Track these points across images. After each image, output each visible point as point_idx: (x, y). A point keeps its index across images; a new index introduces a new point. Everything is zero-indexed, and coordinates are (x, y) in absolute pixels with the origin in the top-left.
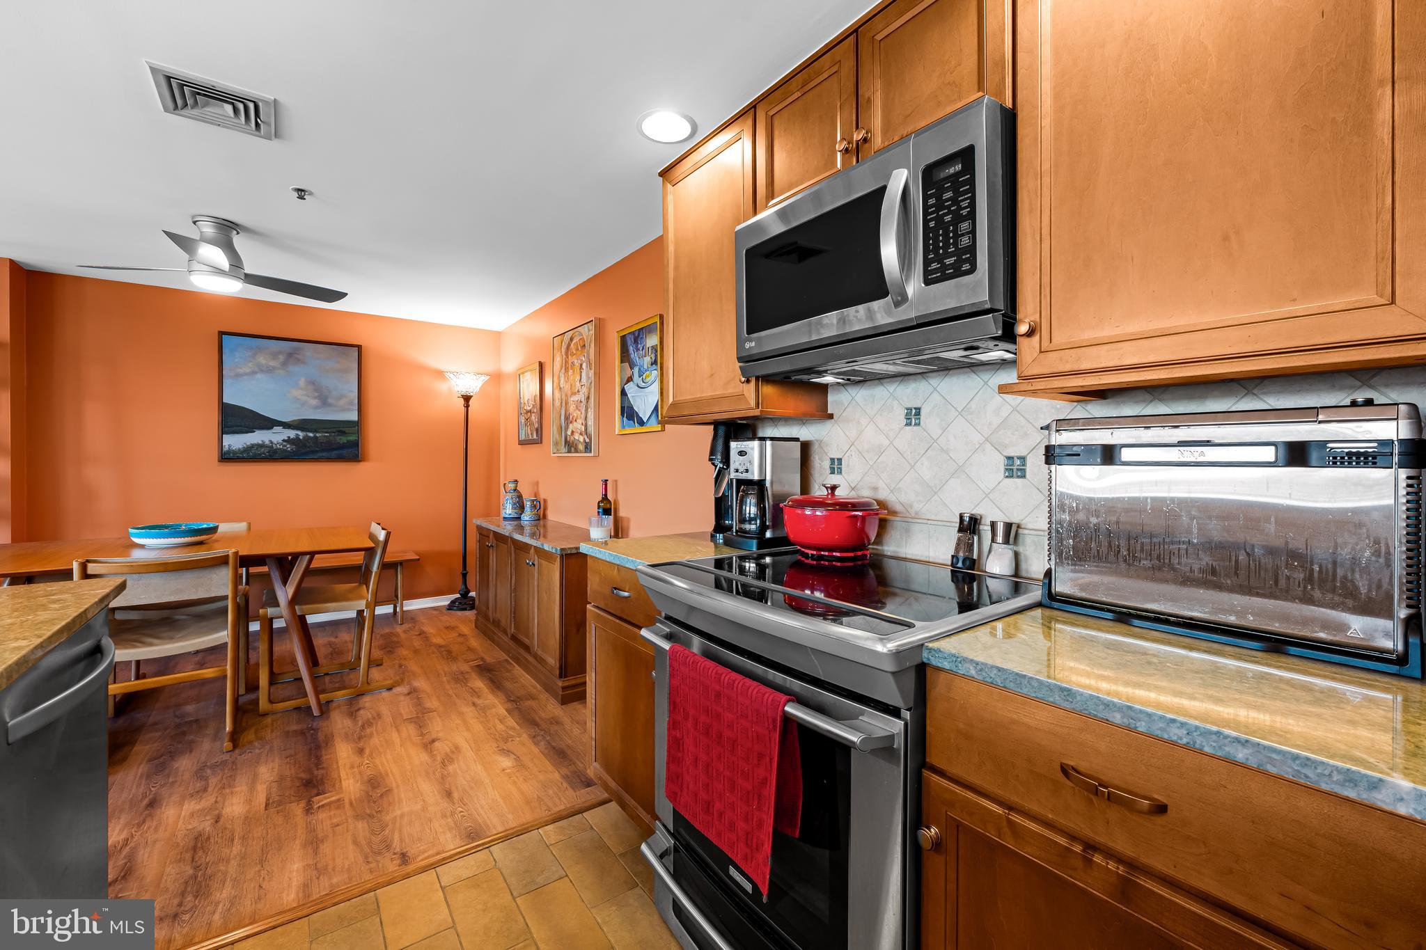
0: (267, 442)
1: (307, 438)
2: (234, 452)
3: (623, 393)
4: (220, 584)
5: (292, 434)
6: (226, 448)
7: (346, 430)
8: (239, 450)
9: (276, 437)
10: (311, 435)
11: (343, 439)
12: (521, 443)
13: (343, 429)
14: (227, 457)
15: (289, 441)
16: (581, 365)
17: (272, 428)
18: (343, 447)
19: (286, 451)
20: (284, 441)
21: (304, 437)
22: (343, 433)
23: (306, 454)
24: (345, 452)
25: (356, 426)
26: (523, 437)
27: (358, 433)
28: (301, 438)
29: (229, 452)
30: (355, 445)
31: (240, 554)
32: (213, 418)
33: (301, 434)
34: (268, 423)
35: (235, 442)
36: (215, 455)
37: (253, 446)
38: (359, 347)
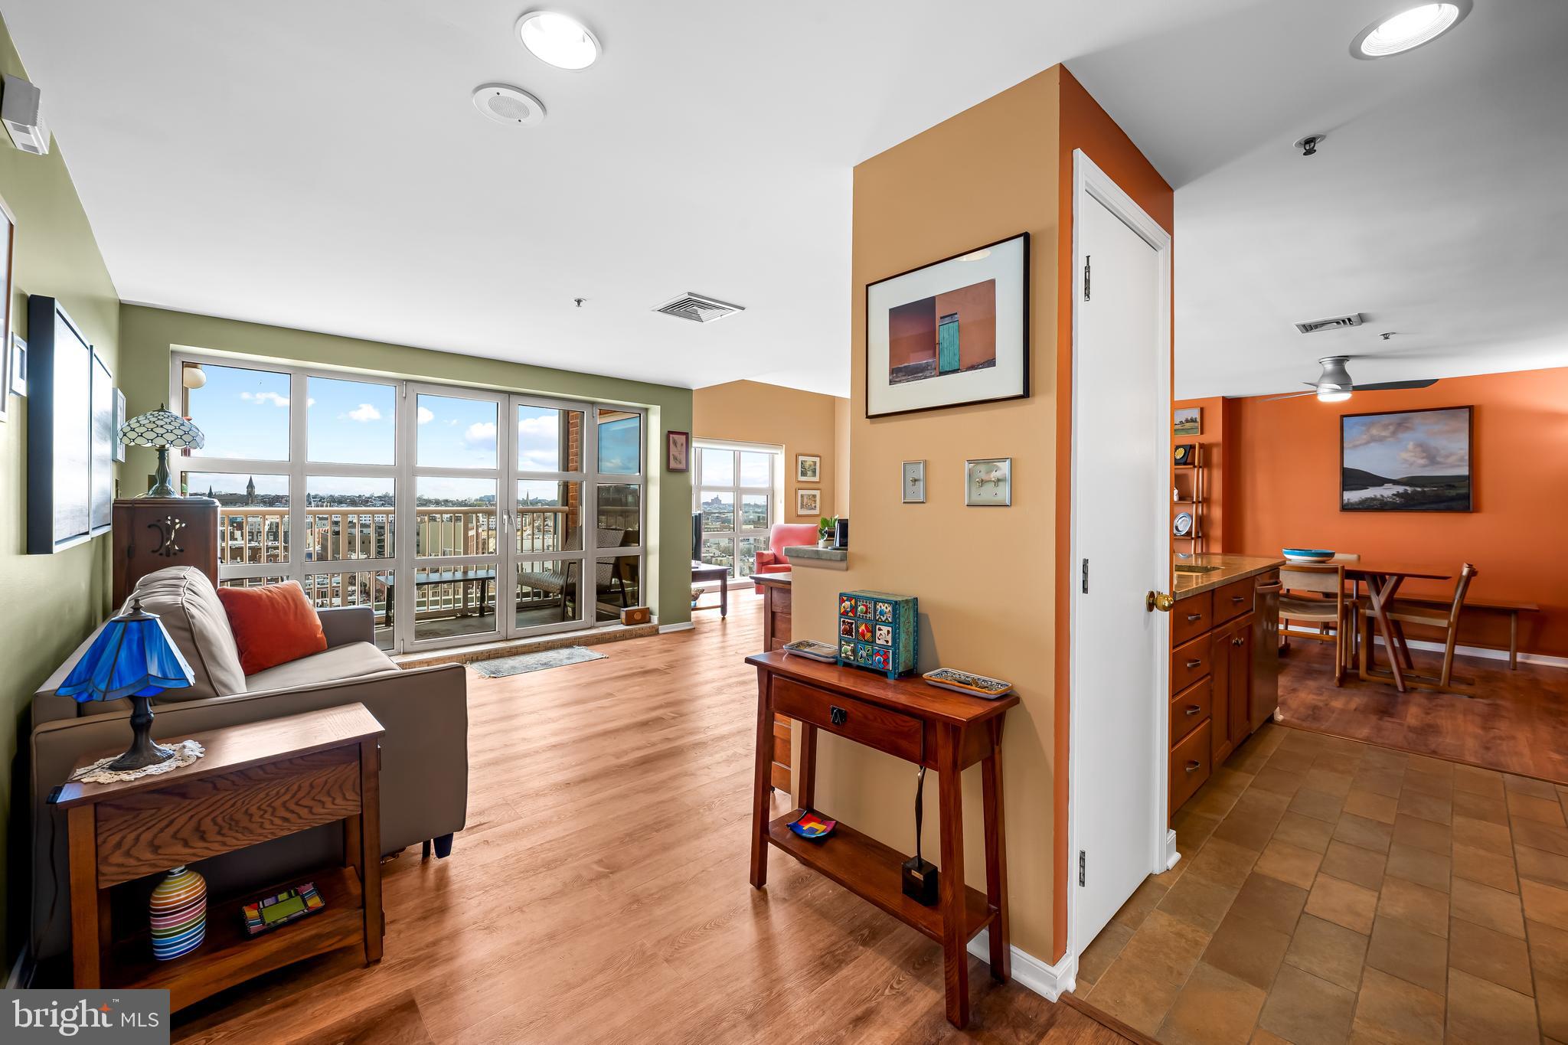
0: (1379, 496)
1: (1415, 493)
2: (1352, 504)
4: (1333, 584)
5: (1401, 489)
6: (1346, 501)
7: (1456, 484)
8: (1356, 502)
9: (1387, 492)
10: (1419, 489)
11: (1453, 493)
13: (1452, 484)
14: (1346, 508)
15: (1398, 495)
17: (1382, 485)
18: (1452, 499)
19: (1395, 503)
20: (1393, 495)
21: (1412, 492)
22: (1451, 487)
23: (1414, 505)
24: (1454, 504)
25: (1467, 479)
27: (1470, 486)
28: (1409, 492)
29: (1348, 504)
30: (1467, 497)
31: (1346, 568)
32: (1337, 479)
33: (1409, 489)
34: (1379, 481)
35: (1353, 496)
36: (1338, 506)
37: (1367, 499)
38: (1473, 408)
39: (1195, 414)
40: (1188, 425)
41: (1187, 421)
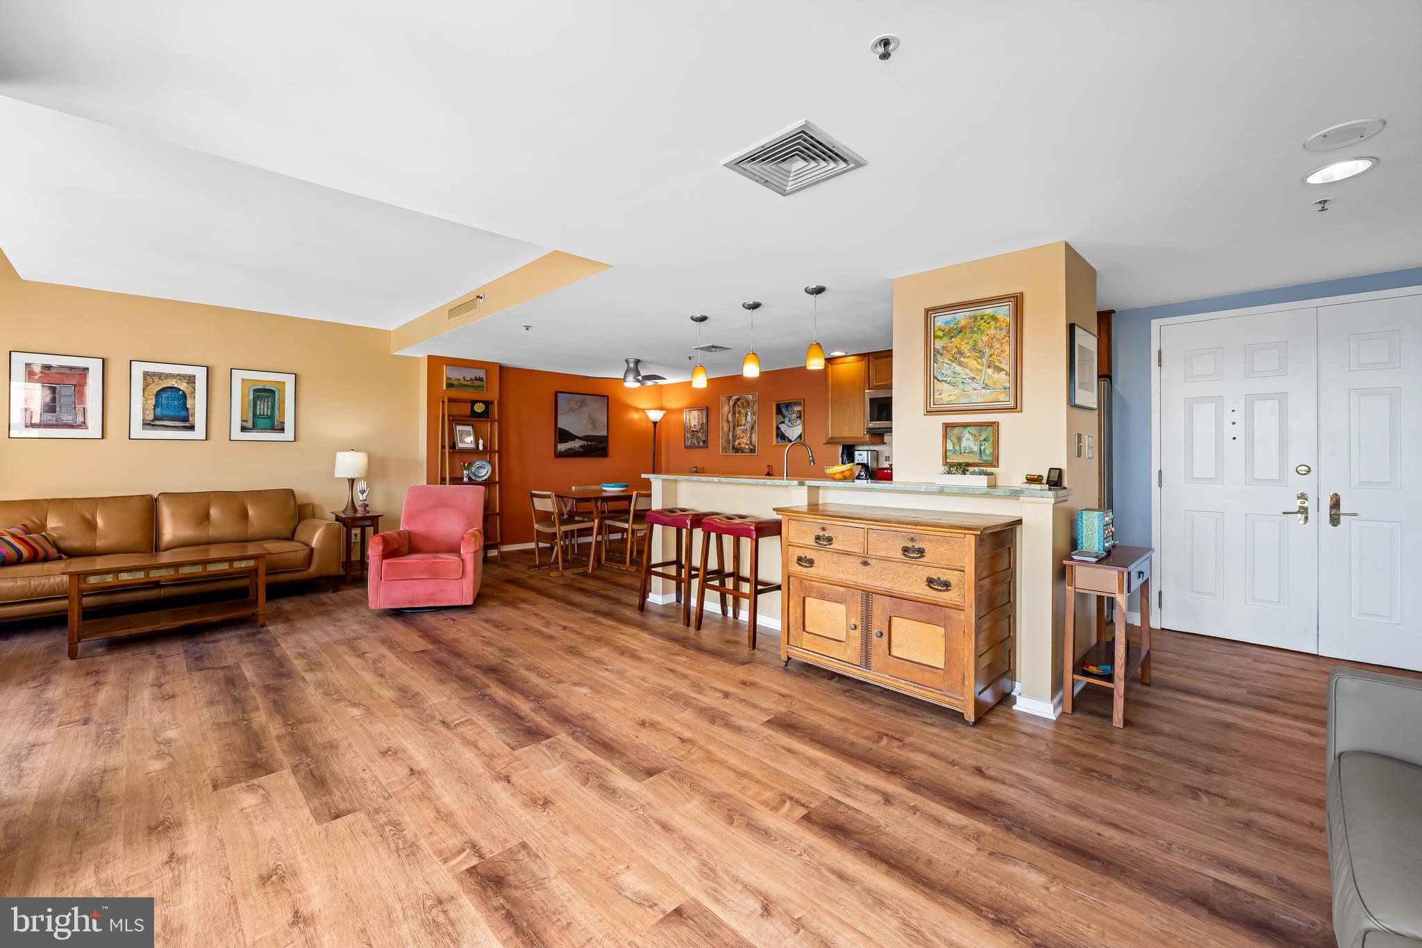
0: (572, 447)
1: (590, 445)
3: (778, 428)
5: (582, 443)
6: (556, 451)
7: (603, 441)
8: (562, 451)
9: (575, 445)
10: (590, 443)
11: (599, 445)
12: (686, 447)
13: (600, 440)
14: (559, 455)
15: (580, 446)
16: (747, 413)
17: (574, 440)
18: (598, 449)
19: (579, 452)
20: (578, 446)
22: (598, 442)
23: (586, 453)
24: (598, 452)
25: (606, 437)
26: (689, 443)
27: (607, 442)
28: (586, 445)
29: (560, 452)
30: (605, 448)
32: (551, 436)
33: (585, 443)
34: (572, 437)
35: (562, 447)
36: (553, 453)
37: (565, 450)
38: (608, 397)
39: (481, 373)
40: (477, 383)
41: (476, 379)
